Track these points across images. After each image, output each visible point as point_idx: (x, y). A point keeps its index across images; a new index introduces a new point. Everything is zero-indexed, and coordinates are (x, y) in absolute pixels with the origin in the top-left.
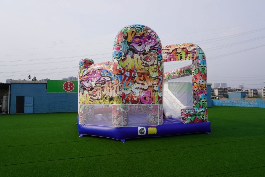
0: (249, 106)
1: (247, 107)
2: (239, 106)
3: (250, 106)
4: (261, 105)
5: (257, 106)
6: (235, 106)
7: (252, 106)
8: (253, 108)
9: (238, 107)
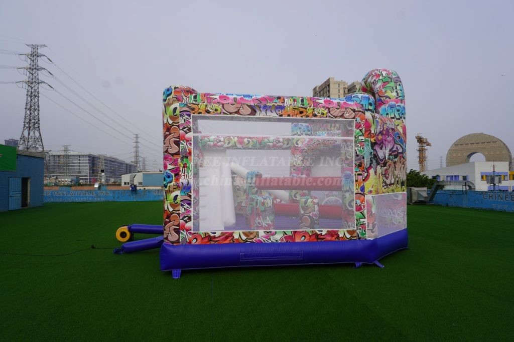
0: (95, 200)
1: (91, 202)
2: (74, 201)
3: (99, 200)
4: (118, 197)
5: (111, 199)
6: (66, 201)
7: (103, 199)
8: (103, 202)
9: (73, 203)
